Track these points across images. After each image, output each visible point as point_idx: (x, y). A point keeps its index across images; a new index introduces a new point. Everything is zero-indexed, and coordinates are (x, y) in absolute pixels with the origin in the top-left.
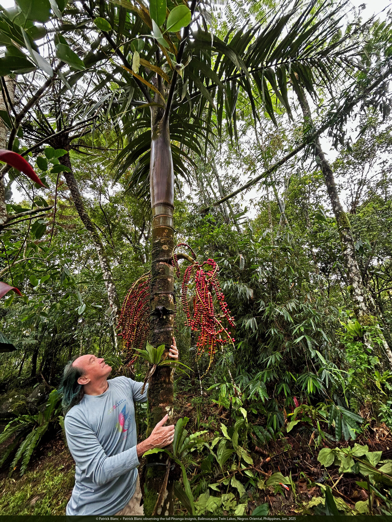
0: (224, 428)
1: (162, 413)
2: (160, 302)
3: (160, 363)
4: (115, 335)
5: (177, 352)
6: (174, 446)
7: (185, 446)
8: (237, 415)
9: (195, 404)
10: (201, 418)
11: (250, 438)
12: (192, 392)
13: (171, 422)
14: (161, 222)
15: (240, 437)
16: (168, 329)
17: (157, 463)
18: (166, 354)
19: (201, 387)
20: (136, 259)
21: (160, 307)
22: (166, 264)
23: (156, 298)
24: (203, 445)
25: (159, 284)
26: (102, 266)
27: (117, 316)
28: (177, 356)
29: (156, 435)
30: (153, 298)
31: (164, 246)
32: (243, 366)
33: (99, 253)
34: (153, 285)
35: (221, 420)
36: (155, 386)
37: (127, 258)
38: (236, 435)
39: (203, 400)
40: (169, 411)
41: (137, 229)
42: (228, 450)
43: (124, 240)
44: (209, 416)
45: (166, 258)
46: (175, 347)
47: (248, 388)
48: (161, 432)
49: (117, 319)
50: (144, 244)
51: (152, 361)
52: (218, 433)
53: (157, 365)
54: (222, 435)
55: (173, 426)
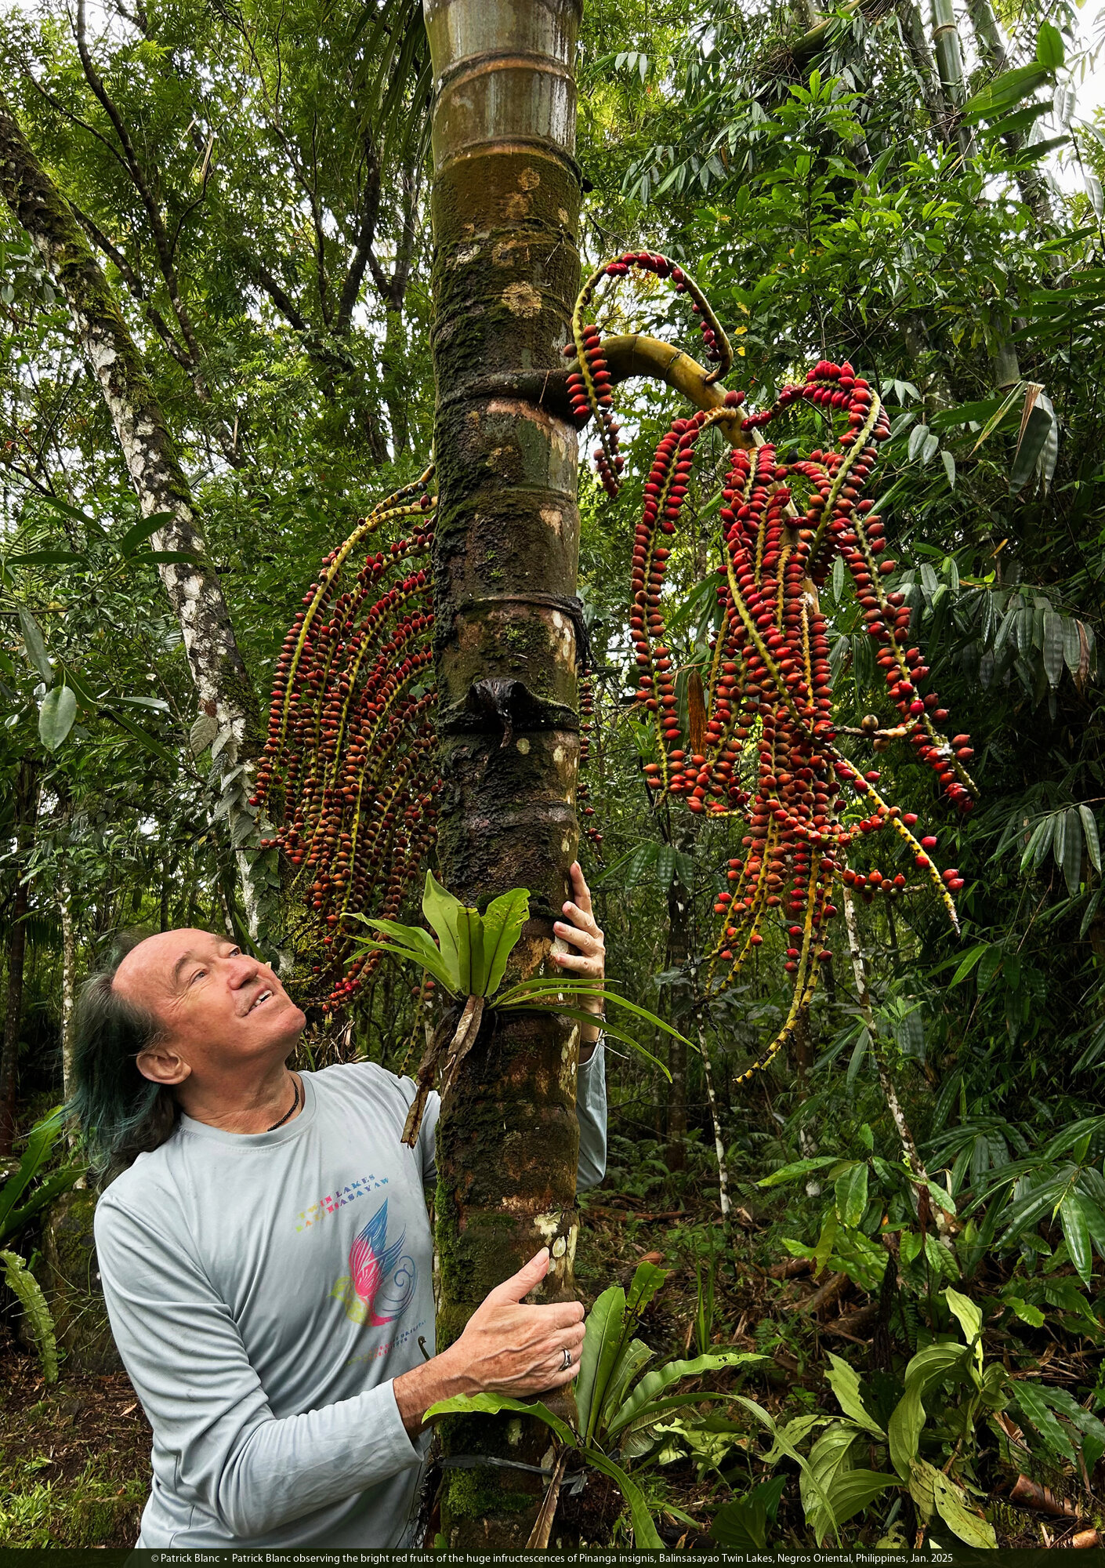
0: (843, 1378)
1: (517, 1242)
2: (493, 657)
3: (500, 992)
4: (245, 869)
5: (599, 942)
6: (581, 1399)
7: (639, 1404)
8: (921, 1322)
9: (686, 1254)
10: (717, 1324)
11: (986, 1436)
12: (667, 1201)
13: (565, 1290)
14: (491, 112)
15: (930, 1423)
16: (542, 815)
17: (496, 1461)
18: (537, 948)
19: (723, 1178)
20: (330, 432)
21: (497, 687)
22: (529, 414)
23: (471, 632)
24: (725, 1444)
25: (489, 545)
26: (137, 468)
27: (249, 768)
28: (596, 963)
29: (488, 1339)
30: (453, 636)
31: (516, 289)
32: (979, 1081)
33: (113, 384)
34: (447, 554)
35: (830, 1342)
36: (480, 1107)
37: (275, 426)
38: (913, 1415)
39: (730, 1239)
40: (555, 1236)
41: (329, 224)
42: (863, 1472)
43: (254, 314)
44: (759, 1317)
45: (528, 373)
46: (588, 917)
47: (1000, 1197)
48: (514, 1328)
49: (247, 783)
50: (380, 332)
51: (455, 982)
52: (808, 1397)
53: (487, 1004)
54: (832, 1407)
55: (577, 1307)
